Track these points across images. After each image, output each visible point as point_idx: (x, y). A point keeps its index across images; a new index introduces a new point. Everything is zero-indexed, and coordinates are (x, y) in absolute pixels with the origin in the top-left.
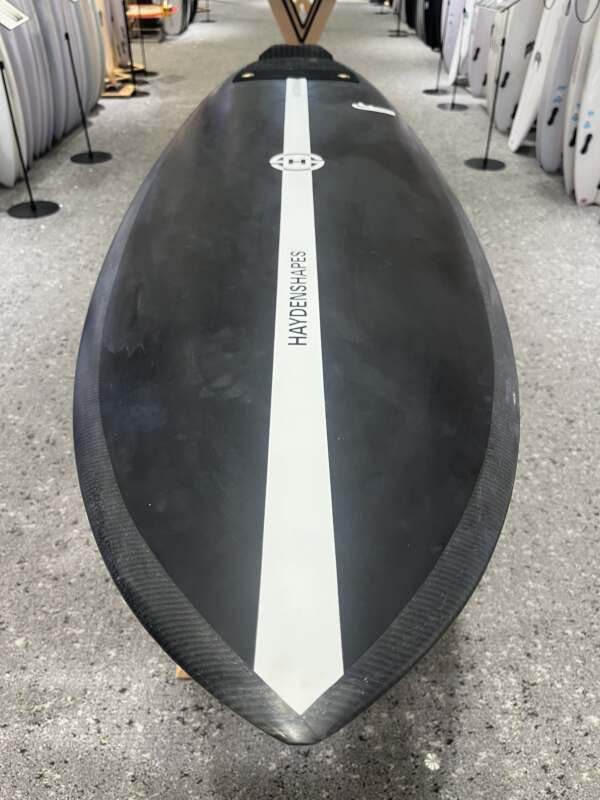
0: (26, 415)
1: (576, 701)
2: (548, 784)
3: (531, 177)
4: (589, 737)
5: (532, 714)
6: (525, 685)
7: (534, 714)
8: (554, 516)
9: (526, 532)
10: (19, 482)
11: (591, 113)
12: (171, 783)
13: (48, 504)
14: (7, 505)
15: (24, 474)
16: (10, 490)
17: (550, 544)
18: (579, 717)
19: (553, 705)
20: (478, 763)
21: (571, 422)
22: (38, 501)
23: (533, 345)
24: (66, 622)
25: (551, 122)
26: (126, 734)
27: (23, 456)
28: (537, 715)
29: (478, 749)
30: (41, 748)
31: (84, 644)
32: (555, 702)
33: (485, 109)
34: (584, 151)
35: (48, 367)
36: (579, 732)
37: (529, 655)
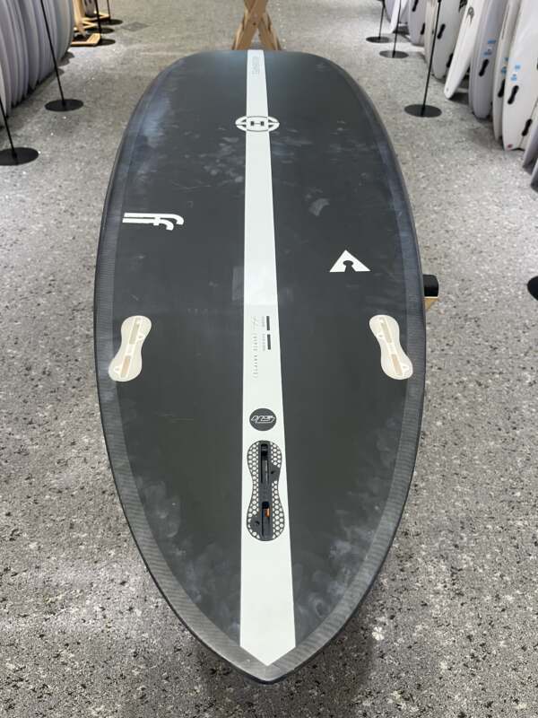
0: (23, 349)
1: (495, 583)
2: (472, 651)
3: (464, 123)
4: (506, 613)
5: (458, 594)
6: (454, 571)
7: (461, 594)
8: (478, 430)
9: (456, 444)
10: (21, 409)
11: (517, 67)
12: (167, 657)
13: (48, 428)
14: (13, 430)
15: (25, 402)
16: (14, 416)
17: (474, 455)
18: (497, 596)
19: (476, 586)
20: (415, 634)
21: (496, 348)
22: (39, 425)
23: (463, 280)
24: (71, 528)
25: (481, 74)
26: (127, 618)
27: (23, 386)
28: (463, 595)
29: (415, 623)
30: (56, 633)
31: (88, 546)
32: (477, 584)
33: (423, 57)
34: (511, 101)
35: (39, 305)
36: (498, 609)
37: (456, 546)
